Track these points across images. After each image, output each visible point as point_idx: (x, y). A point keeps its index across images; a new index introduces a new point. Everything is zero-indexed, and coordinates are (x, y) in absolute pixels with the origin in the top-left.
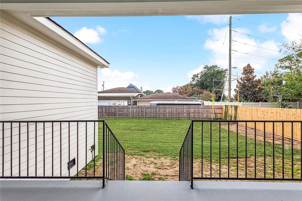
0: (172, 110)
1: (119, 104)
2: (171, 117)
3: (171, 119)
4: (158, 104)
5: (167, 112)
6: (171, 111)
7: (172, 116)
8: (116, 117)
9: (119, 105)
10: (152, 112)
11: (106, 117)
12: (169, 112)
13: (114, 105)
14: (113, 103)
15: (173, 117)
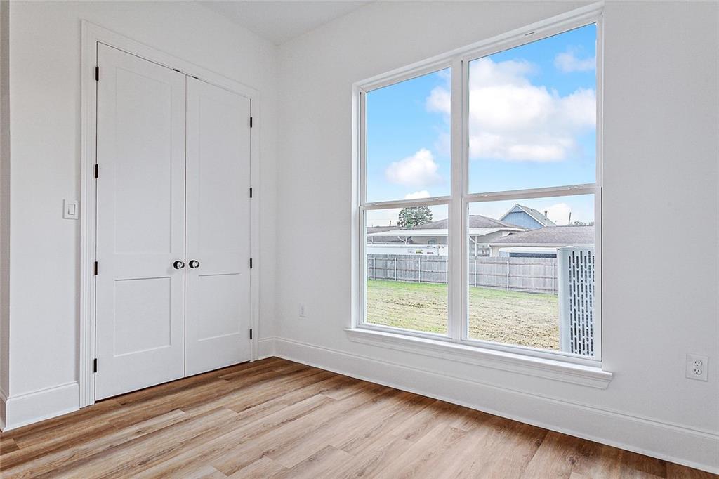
0: (545, 270)
1: (428, 253)
2: (542, 287)
3: (541, 291)
4: (513, 255)
5: (532, 275)
6: (543, 272)
7: (544, 286)
8: (417, 279)
9: (429, 255)
10: (492, 273)
11: (399, 277)
12: (536, 276)
13: (418, 254)
14: (417, 249)
15: (547, 288)
